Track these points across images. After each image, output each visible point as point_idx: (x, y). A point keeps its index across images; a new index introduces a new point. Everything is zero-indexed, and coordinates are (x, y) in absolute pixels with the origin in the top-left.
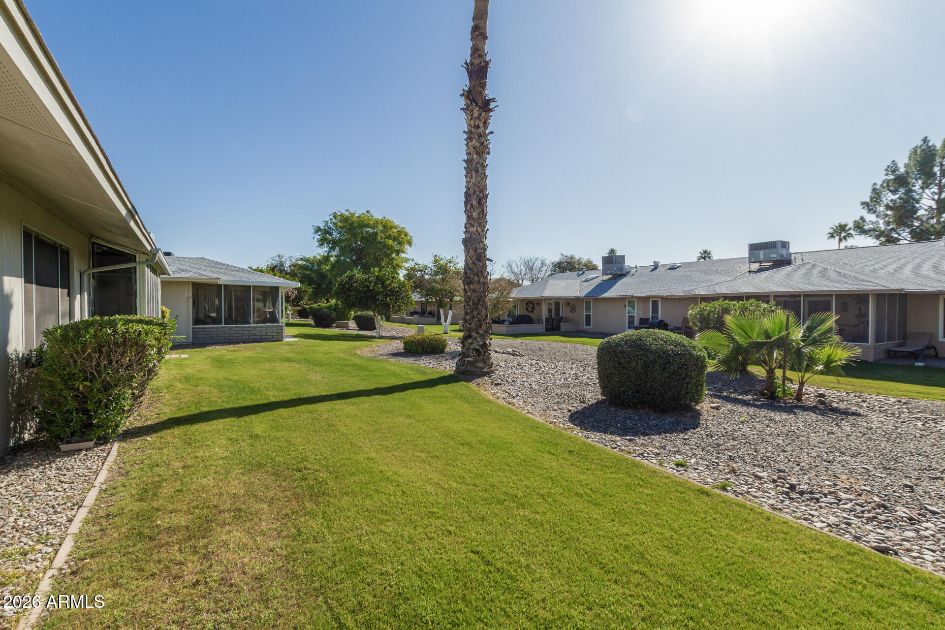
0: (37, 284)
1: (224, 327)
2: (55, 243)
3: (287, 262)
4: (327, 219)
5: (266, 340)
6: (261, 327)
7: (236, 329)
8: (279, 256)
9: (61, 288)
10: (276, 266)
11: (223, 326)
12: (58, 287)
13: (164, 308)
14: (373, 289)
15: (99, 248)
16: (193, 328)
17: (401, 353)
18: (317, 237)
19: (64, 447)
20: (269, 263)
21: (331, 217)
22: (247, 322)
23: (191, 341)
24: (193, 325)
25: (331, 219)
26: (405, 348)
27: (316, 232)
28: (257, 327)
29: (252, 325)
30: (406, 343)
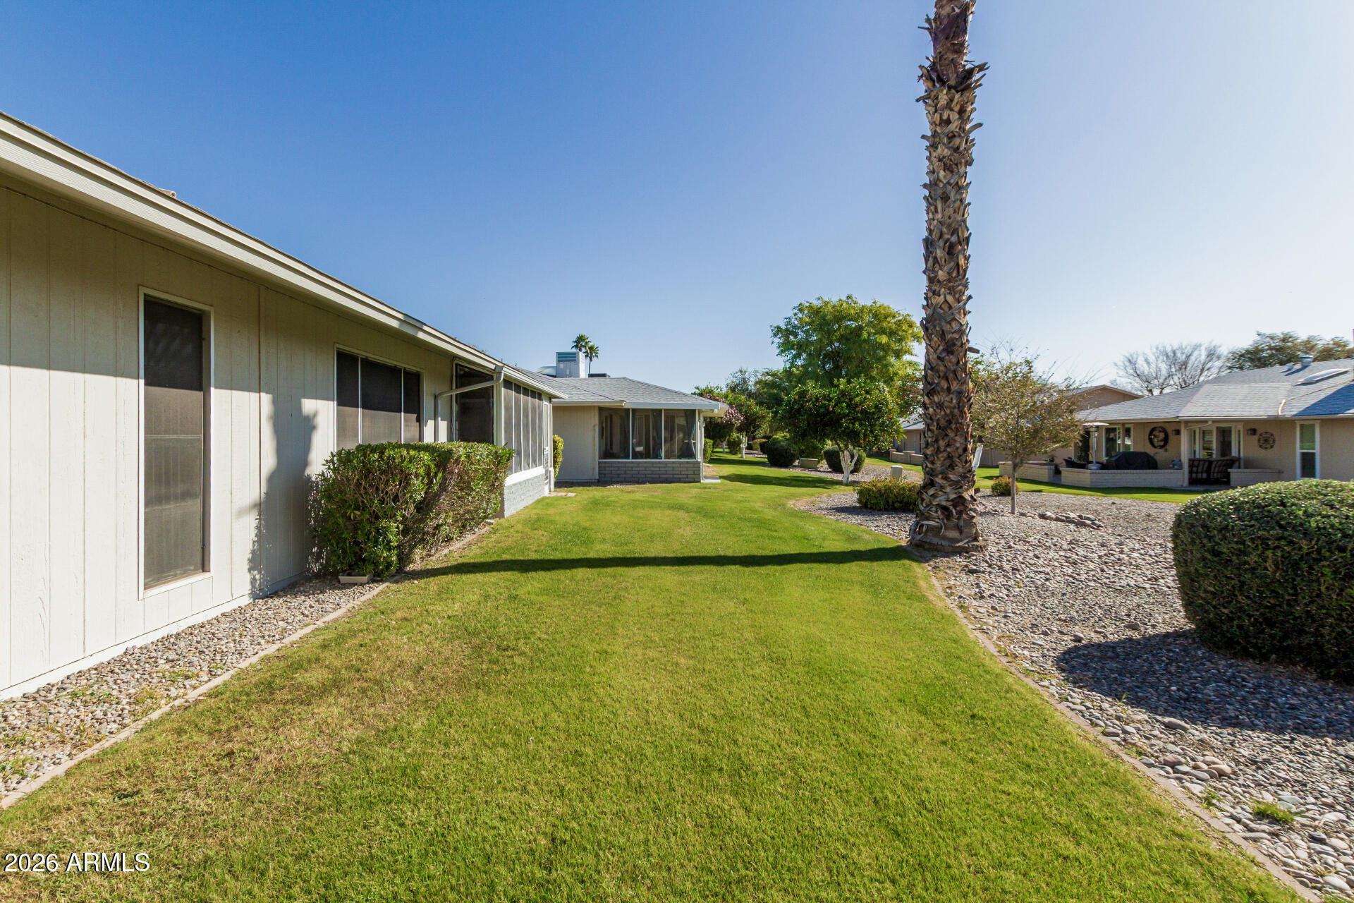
0: (364, 407)
1: (632, 462)
2: (396, 366)
3: (751, 379)
4: (790, 314)
5: (679, 481)
6: (673, 462)
7: (645, 465)
8: (741, 371)
9: (405, 412)
10: (738, 385)
11: (631, 460)
12: (400, 412)
13: (557, 438)
14: (833, 412)
15: (461, 370)
16: (599, 463)
17: (855, 508)
18: (777, 340)
19: (343, 579)
20: (729, 381)
21: (796, 311)
22: (657, 456)
23: (597, 477)
24: (600, 458)
25: (795, 314)
26: (860, 501)
27: (775, 335)
28: (669, 463)
29: (663, 460)
30: (860, 493)
